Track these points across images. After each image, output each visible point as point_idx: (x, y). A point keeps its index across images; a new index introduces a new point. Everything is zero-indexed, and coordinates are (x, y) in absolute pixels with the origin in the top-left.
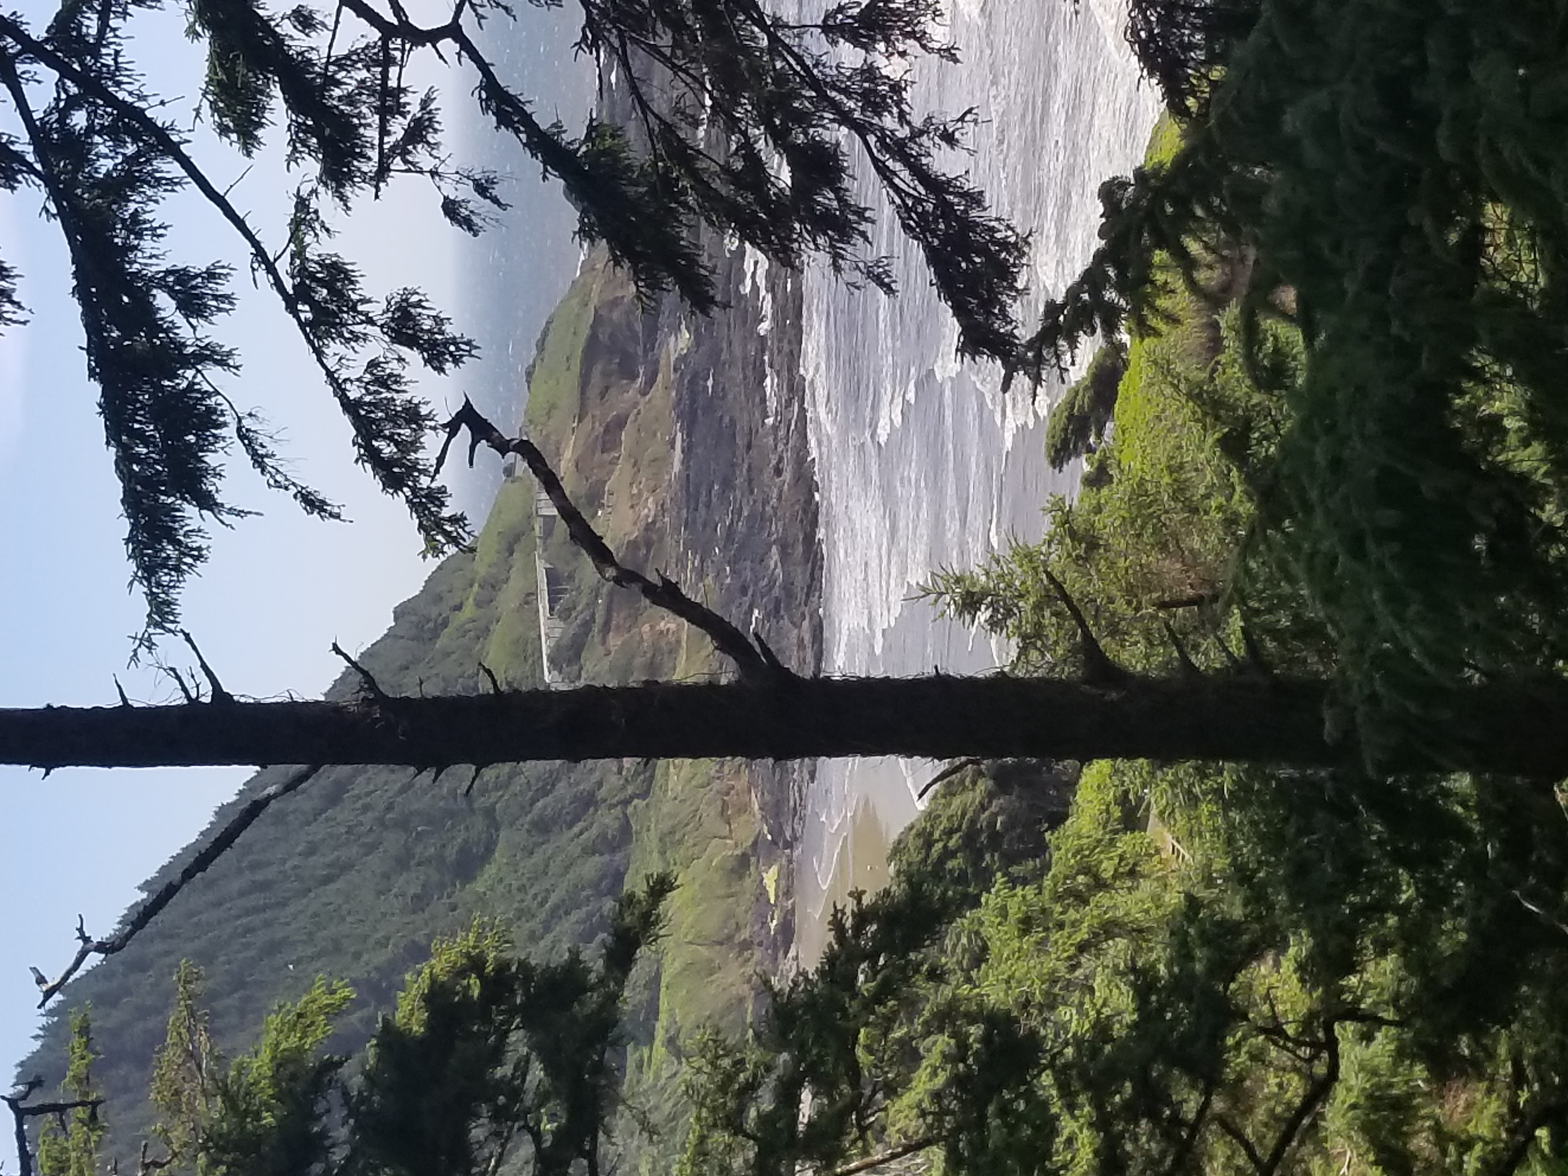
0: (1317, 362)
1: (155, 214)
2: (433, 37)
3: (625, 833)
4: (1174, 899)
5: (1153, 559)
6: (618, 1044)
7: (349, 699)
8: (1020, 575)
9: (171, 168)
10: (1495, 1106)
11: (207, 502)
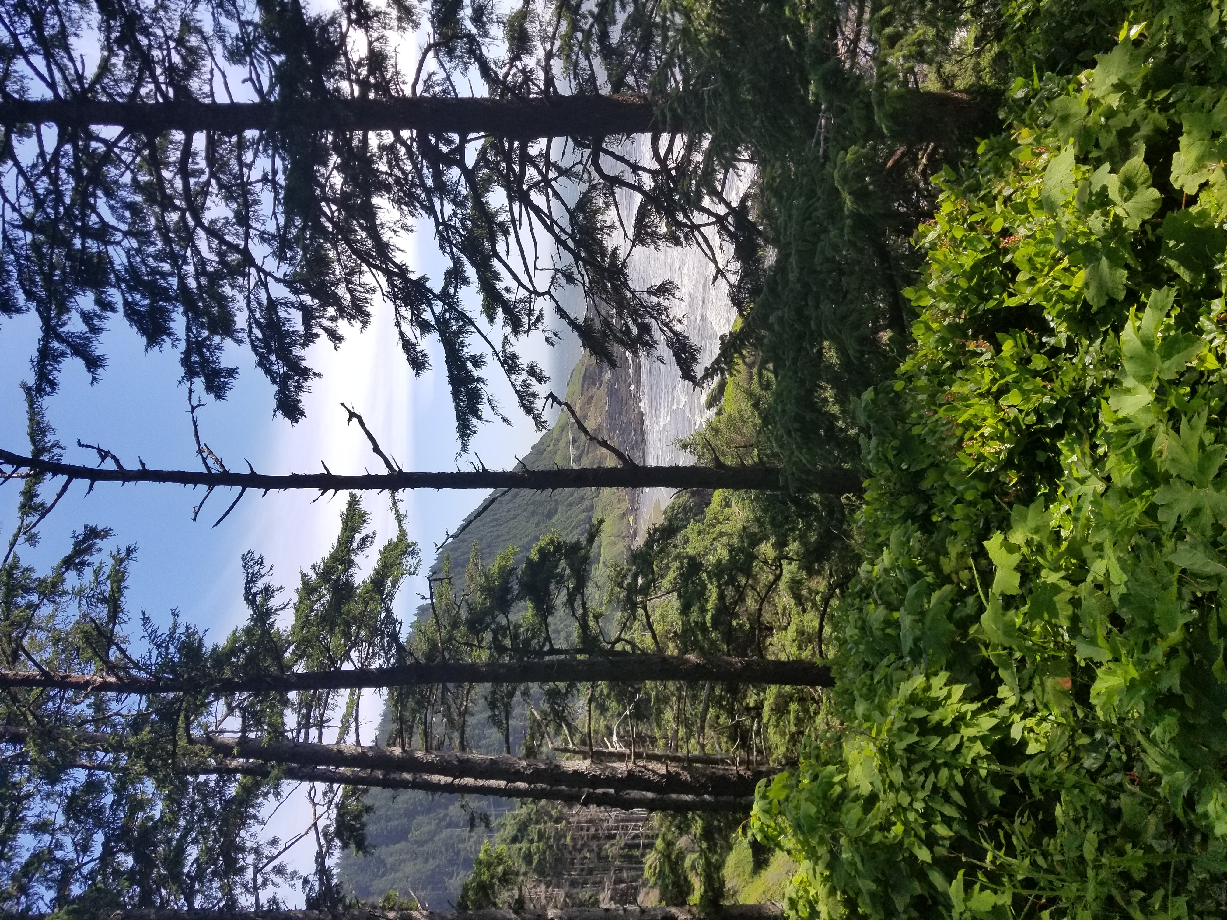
0: (779, 384)
1: (467, 341)
2: (543, 294)
3: (592, 507)
4: (739, 525)
5: (734, 435)
6: (590, 564)
7: (519, 471)
8: (698, 439)
9: (471, 328)
10: (825, 583)
11: (479, 418)
